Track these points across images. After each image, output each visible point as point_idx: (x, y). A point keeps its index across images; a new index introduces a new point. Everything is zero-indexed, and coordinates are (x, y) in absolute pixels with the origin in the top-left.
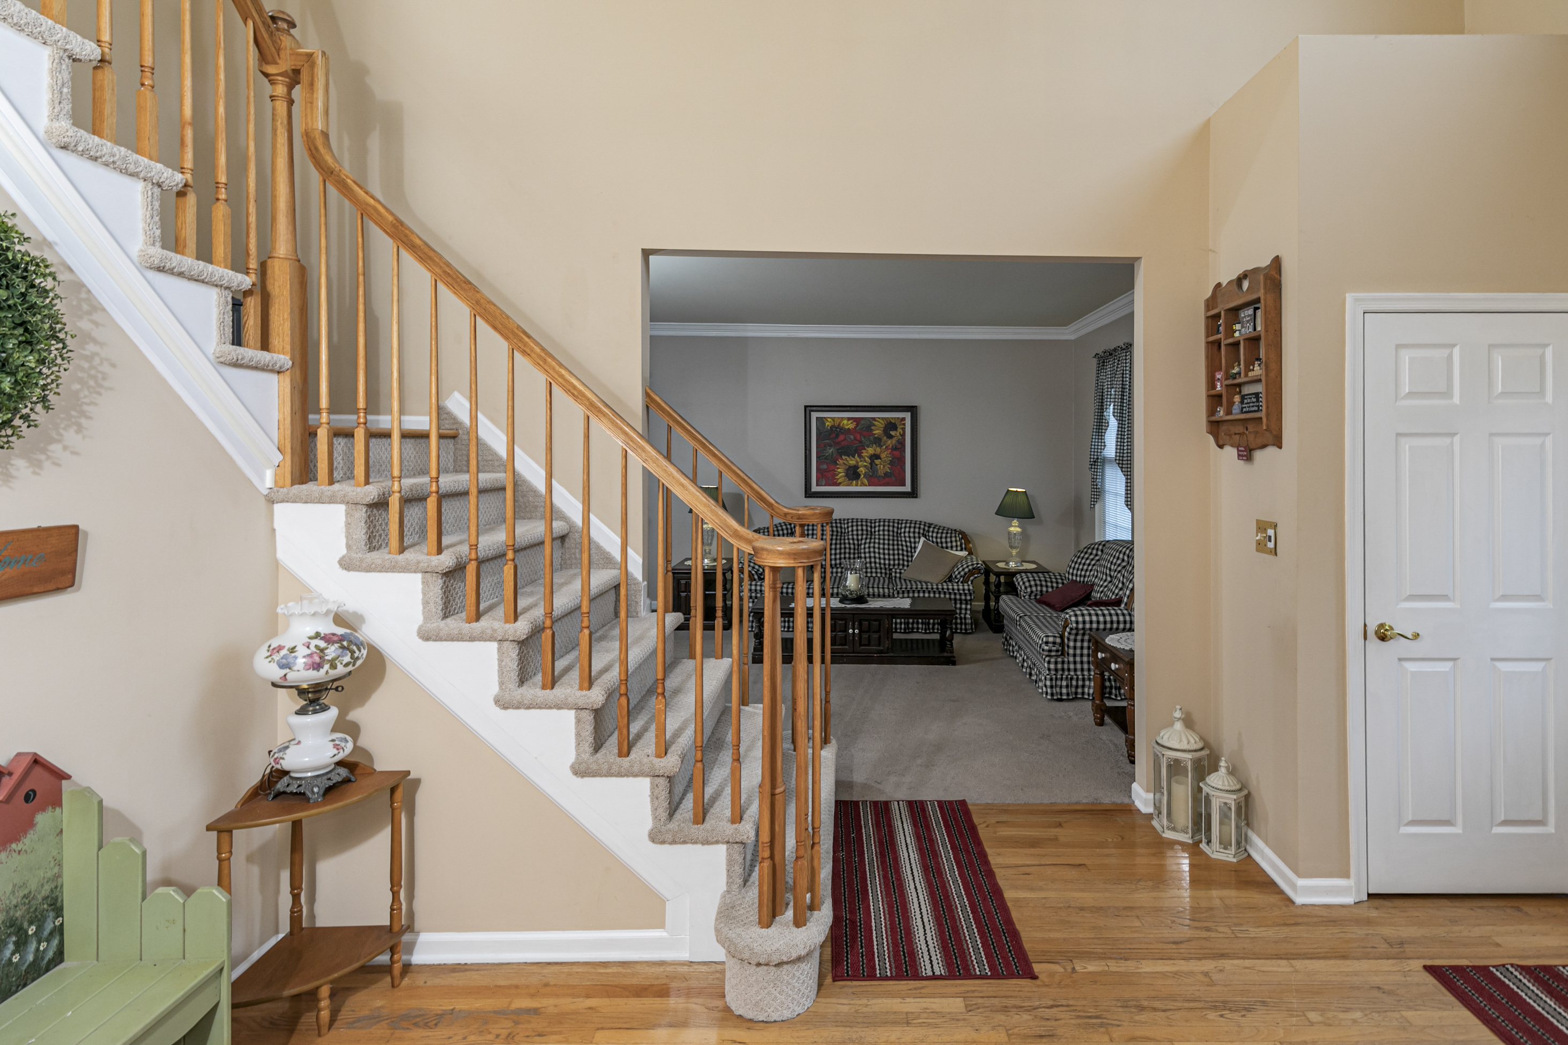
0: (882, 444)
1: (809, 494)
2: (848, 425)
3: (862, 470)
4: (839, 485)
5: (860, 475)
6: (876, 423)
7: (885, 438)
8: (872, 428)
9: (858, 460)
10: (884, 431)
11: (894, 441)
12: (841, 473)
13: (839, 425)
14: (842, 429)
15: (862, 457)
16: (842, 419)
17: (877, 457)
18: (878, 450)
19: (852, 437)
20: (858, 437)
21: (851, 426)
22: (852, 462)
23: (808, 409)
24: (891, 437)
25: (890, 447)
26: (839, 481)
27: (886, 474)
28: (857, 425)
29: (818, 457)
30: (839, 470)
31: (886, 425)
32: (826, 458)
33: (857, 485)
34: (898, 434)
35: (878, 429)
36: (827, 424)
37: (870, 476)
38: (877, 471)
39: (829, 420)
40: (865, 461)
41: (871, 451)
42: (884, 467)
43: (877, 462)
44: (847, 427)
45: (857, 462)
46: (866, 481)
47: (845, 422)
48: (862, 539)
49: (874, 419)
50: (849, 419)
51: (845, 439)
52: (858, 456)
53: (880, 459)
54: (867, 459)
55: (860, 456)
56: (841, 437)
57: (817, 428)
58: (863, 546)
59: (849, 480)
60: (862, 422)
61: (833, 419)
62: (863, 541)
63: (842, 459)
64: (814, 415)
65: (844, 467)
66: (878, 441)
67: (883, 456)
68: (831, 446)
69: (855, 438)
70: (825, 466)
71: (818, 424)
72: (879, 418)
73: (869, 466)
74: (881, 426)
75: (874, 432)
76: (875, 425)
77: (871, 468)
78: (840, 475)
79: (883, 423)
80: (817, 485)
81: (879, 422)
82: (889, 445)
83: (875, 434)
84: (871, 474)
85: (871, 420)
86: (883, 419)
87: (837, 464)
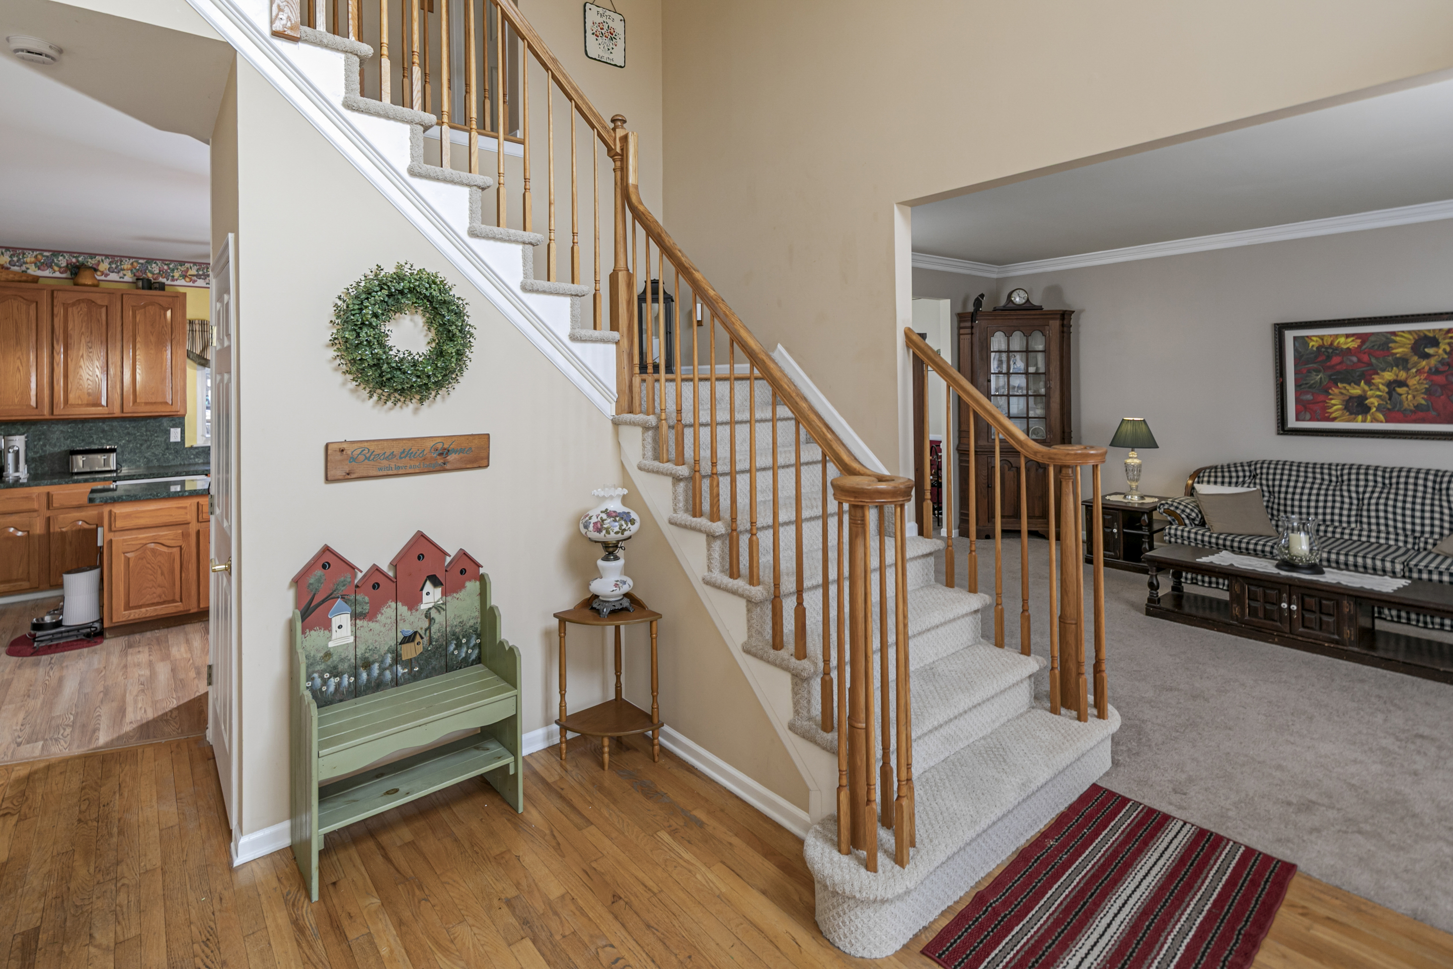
0: (1409, 366)
1: (1284, 430)
2: (1346, 343)
3: (1373, 402)
4: (1334, 419)
5: (1369, 409)
6: (1398, 339)
7: (1416, 358)
8: (1390, 345)
9: (1366, 388)
10: (1412, 348)
11: (1433, 361)
12: (1336, 405)
13: (1332, 344)
14: (1337, 348)
15: (1373, 384)
16: (1337, 336)
17: (1402, 384)
18: (1403, 375)
19: (1355, 359)
20: (1365, 358)
21: (1352, 344)
22: (1356, 391)
23: (1280, 329)
24: (1427, 356)
25: (1427, 368)
26: (1333, 415)
27: (1418, 407)
28: (1363, 343)
29: (1298, 386)
30: (1333, 402)
31: (1416, 341)
32: (1310, 387)
33: (1364, 421)
34: (1441, 351)
35: (1401, 347)
36: (1311, 344)
37: (1389, 409)
38: (1401, 403)
39: (1314, 339)
40: (1378, 389)
41: (1389, 376)
42: (1414, 397)
43: (1399, 390)
44: (1345, 347)
45: (1364, 391)
46: (1381, 416)
47: (1342, 340)
48: (1364, 492)
49: (1394, 334)
50: (1347, 336)
51: (1341, 363)
52: (1366, 383)
53: (1407, 386)
54: (1381, 386)
55: (1369, 383)
56: (1336, 360)
57: (1296, 350)
58: (1366, 502)
59: (1351, 414)
60: (1372, 338)
61: (1321, 338)
62: (1367, 495)
63: (1337, 387)
64: (1290, 336)
65: (1341, 397)
66: (1402, 363)
67: (1412, 382)
68: (1318, 371)
69: (1359, 360)
70: (1309, 397)
71: (1297, 344)
72: (1403, 332)
73: (1387, 396)
74: (1408, 342)
75: (1394, 351)
76: (1395, 342)
77: (1390, 399)
78: (1335, 408)
79: (1411, 337)
80: (1297, 419)
81: (1402, 336)
82: (1424, 368)
83: (1396, 354)
84: (1389, 406)
85: (1389, 335)
86: (1410, 332)
87: (1330, 394)
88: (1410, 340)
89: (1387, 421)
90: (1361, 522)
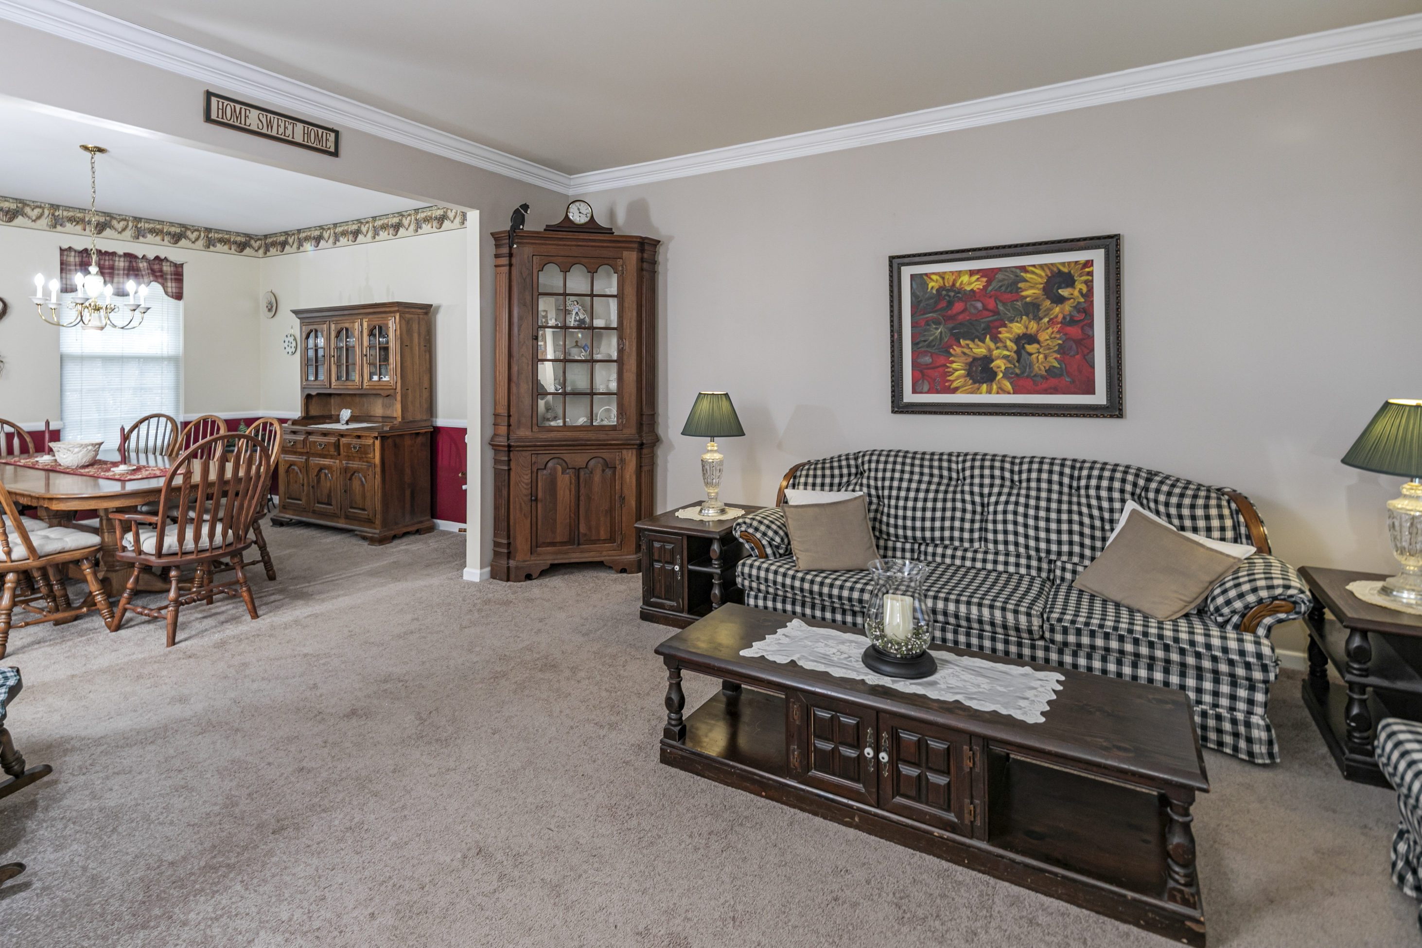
0: (1041, 314)
1: (899, 407)
2: (970, 284)
3: (1000, 364)
4: (954, 391)
5: (995, 374)
6: (1028, 276)
7: (1048, 303)
8: (1020, 285)
9: (992, 346)
10: (1044, 289)
11: (1067, 307)
12: (958, 369)
13: (954, 285)
14: (959, 291)
15: (1000, 340)
16: (960, 273)
17: (1032, 339)
18: (1033, 326)
19: (979, 305)
20: (991, 304)
21: (976, 284)
22: (980, 350)
23: (895, 262)
24: (1061, 300)
25: (1060, 316)
26: (955, 385)
27: (1050, 371)
28: (989, 283)
29: (915, 344)
30: (954, 366)
31: (1049, 279)
32: (928, 346)
33: (989, 392)
34: (1076, 293)
35: (1032, 288)
36: (931, 284)
37: (1017, 375)
38: (1031, 365)
39: (934, 277)
40: (1006, 347)
41: (1017, 328)
42: (1046, 357)
43: (1030, 348)
44: (968, 288)
45: (990, 350)
46: (1008, 385)
47: (965, 279)
48: (990, 495)
49: (1023, 269)
50: (972, 273)
51: (964, 310)
52: (991, 339)
53: (1038, 342)
54: (1009, 343)
55: (995, 339)
56: (958, 306)
57: (913, 294)
58: (991, 509)
59: (975, 382)
60: (1000, 276)
61: (942, 275)
62: (993, 499)
63: (960, 345)
64: (907, 271)
65: (963, 359)
66: (1032, 310)
67: (1043, 336)
68: (938, 323)
69: (985, 308)
70: (928, 359)
71: (914, 286)
72: (1034, 266)
73: (1015, 356)
74: (1040, 280)
75: (1024, 293)
76: (1025, 281)
77: (1018, 361)
78: (957, 374)
79: (1043, 274)
80: (914, 391)
81: (1033, 273)
82: (1057, 317)
83: (1026, 297)
84: (1017, 371)
85: (1018, 271)
86: (1042, 267)
87: (952, 355)
88: (1038, 279)
89: (1015, 392)
90: (986, 540)
